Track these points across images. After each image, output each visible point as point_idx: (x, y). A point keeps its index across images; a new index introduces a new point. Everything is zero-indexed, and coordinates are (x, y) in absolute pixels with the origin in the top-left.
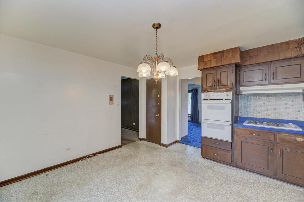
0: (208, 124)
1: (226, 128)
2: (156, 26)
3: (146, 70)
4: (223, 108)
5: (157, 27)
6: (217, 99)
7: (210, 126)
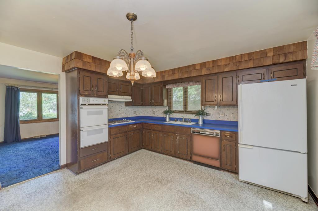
0: (88, 131)
1: (104, 130)
2: (130, 17)
3: (145, 69)
4: (101, 113)
5: (133, 18)
6: (95, 105)
7: (90, 133)
